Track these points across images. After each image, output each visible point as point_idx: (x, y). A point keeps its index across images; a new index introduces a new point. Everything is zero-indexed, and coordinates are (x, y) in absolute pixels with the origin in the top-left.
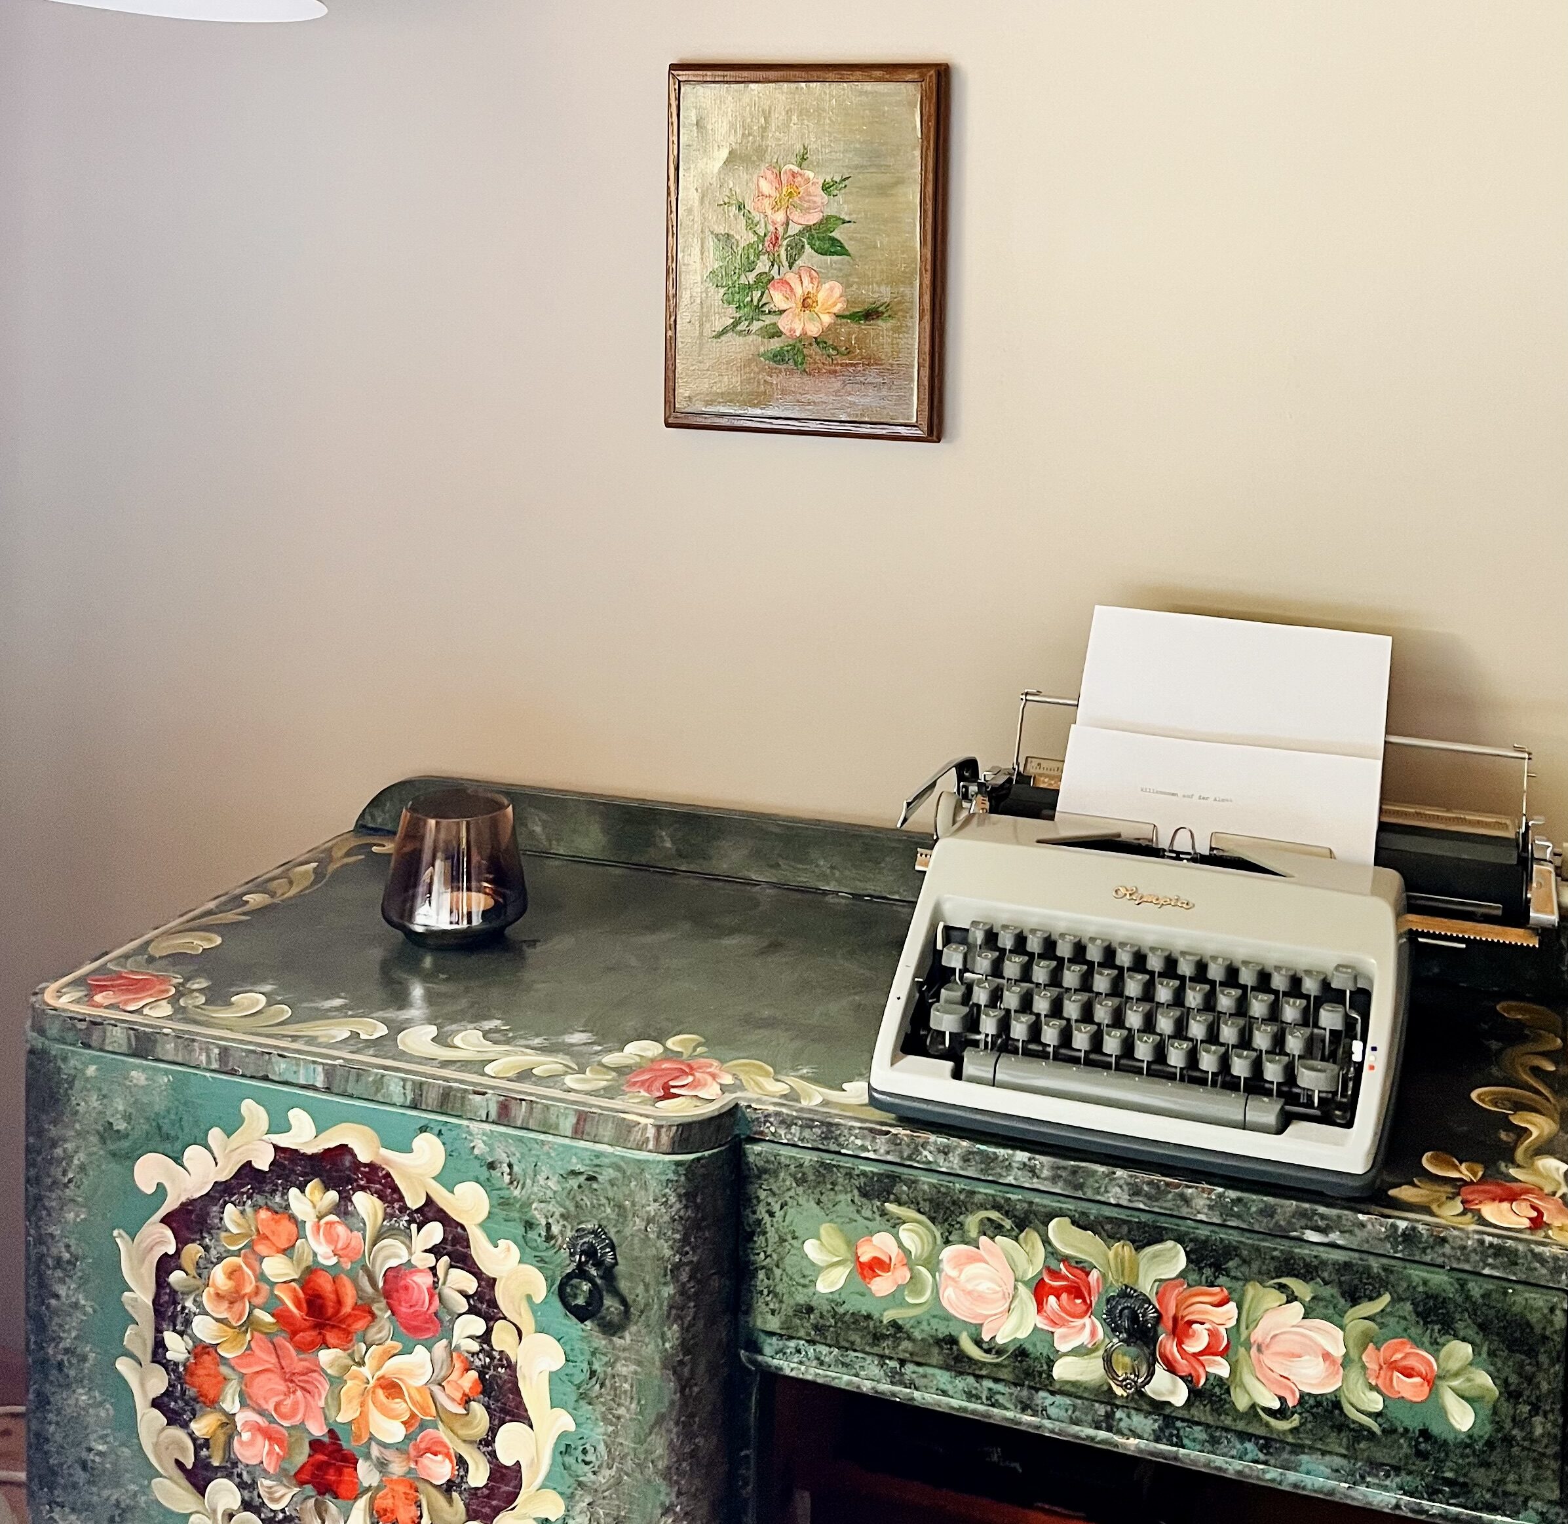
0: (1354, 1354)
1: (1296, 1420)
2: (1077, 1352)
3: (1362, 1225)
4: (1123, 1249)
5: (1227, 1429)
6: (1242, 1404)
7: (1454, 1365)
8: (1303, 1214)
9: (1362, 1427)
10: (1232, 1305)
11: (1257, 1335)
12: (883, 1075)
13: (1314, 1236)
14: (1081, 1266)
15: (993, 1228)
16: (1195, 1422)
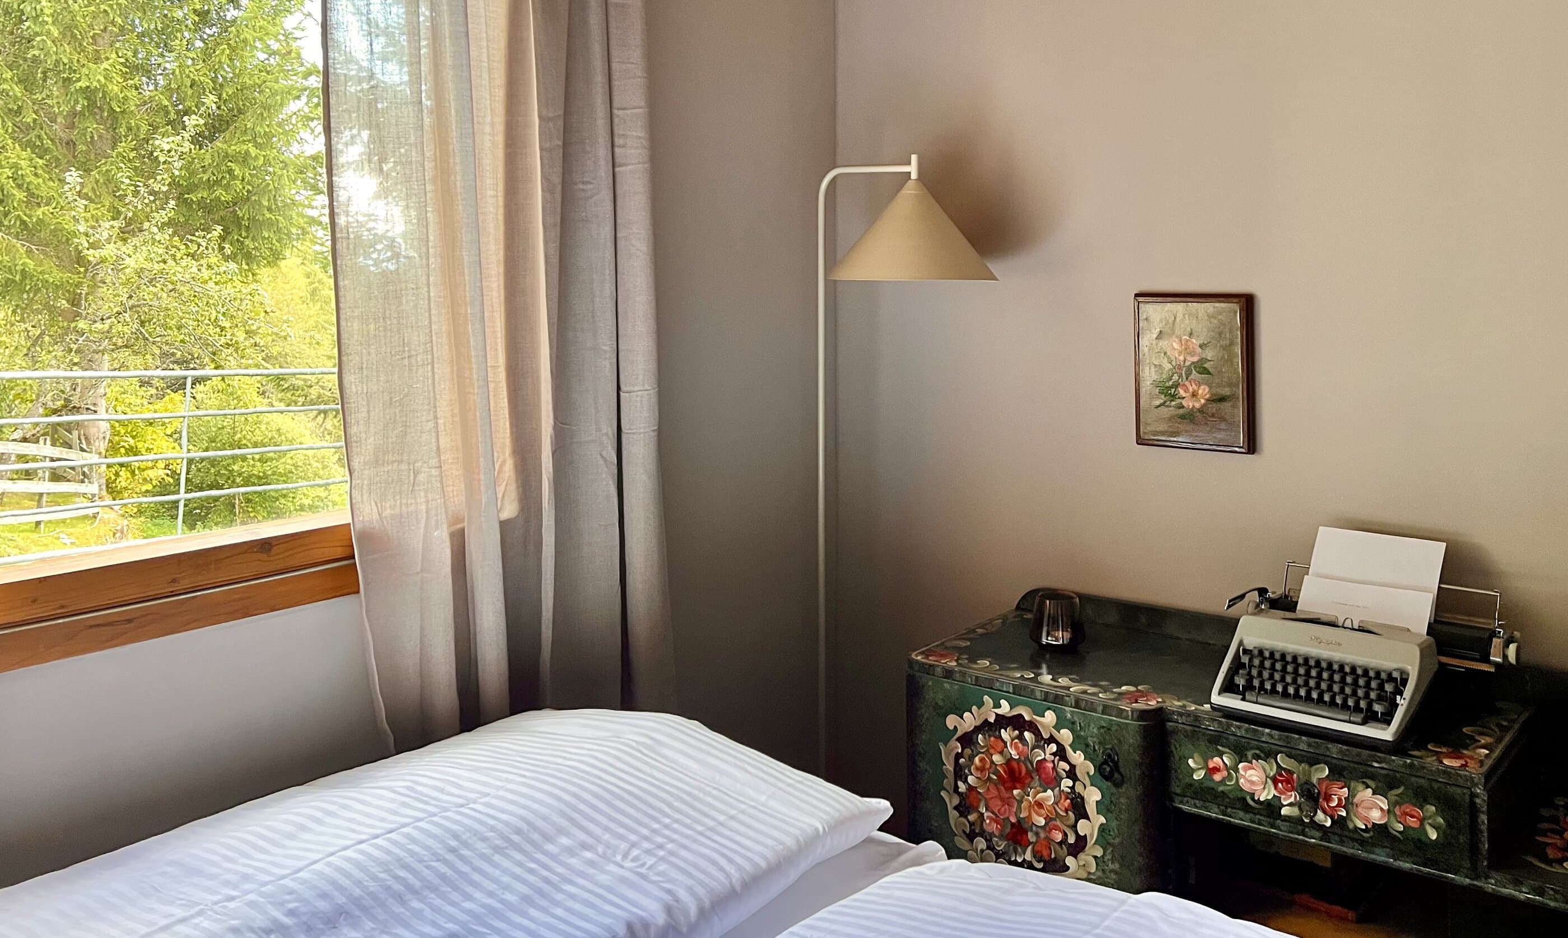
0: (1391, 808)
1: (1371, 833)
2: (1290, 805)
3: (1394, 761)
4: (1305, 766)
5: (1346, 837)
6: (1351, 826)
7: (1428, 814)
8: (1373, 756)
9: (1395, 836)
10: (1346, 789)
11: (1355, 800)
12: (1216, 698)
13: (1376, 765)
14: (1290, 772)
15: (1257, 757)
16: (1335, 834)
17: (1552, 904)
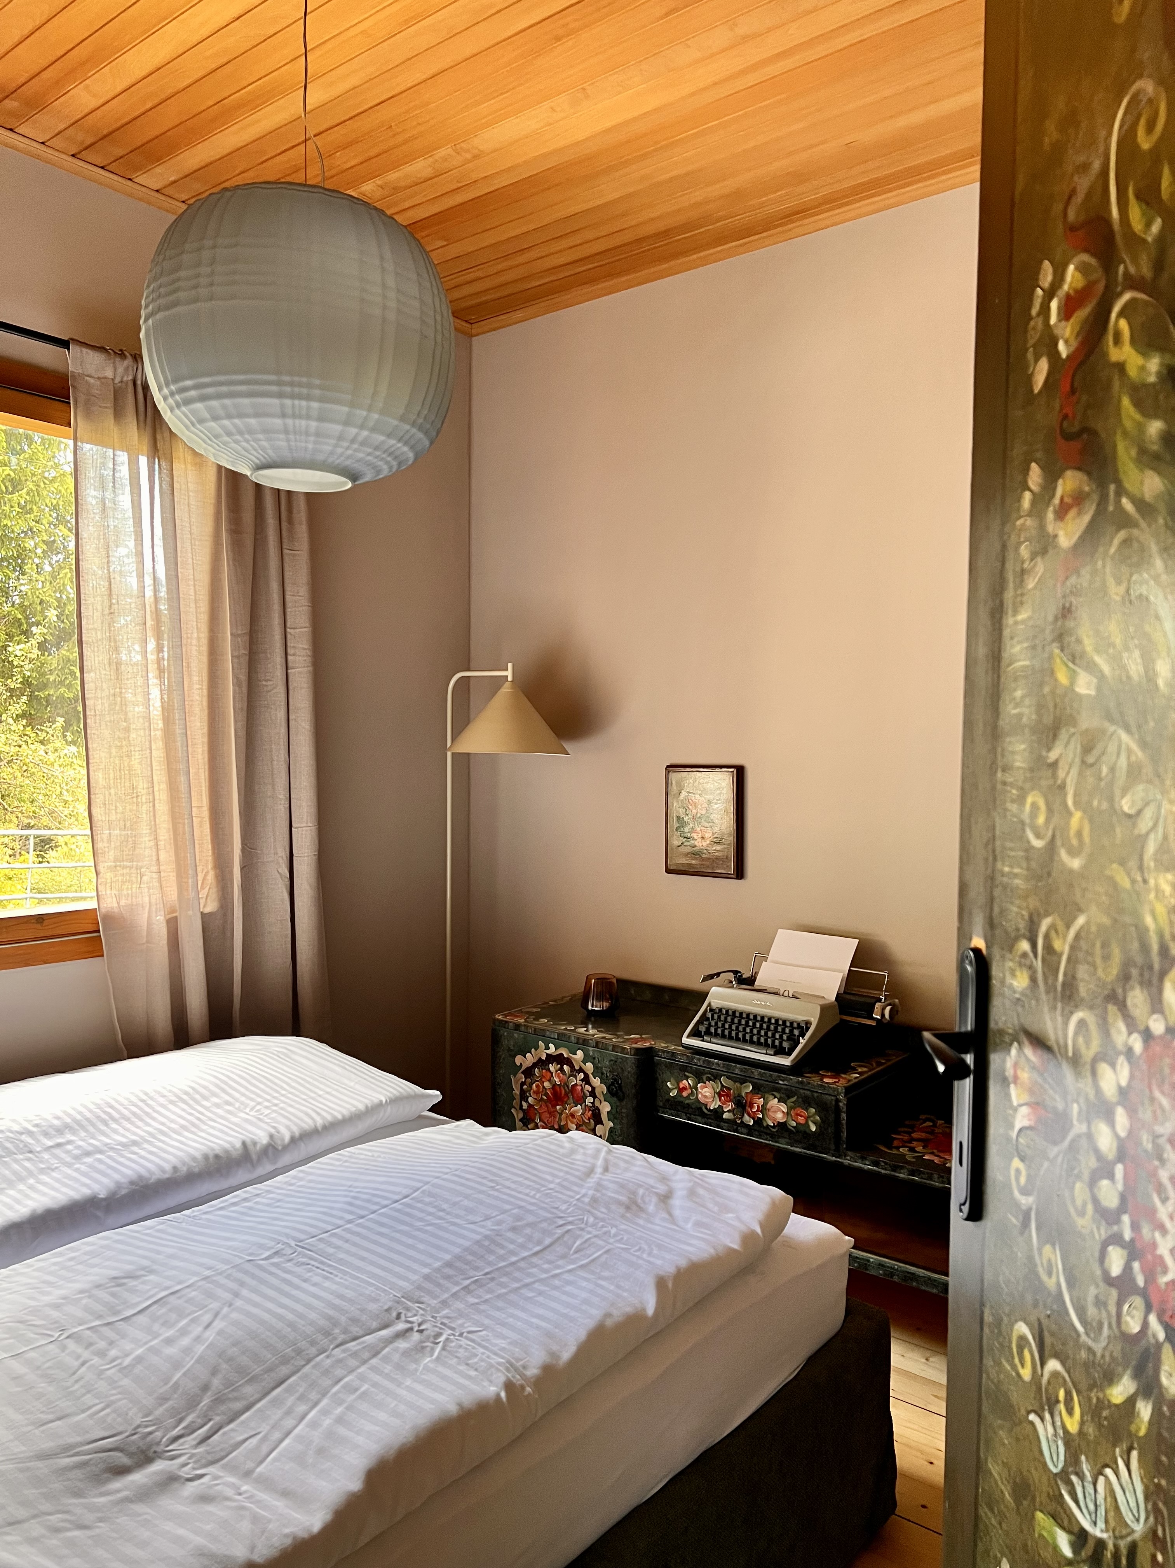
0: (789, 1111)
1: (777, 1128)
2: (728, 1111)
3: (791, 1079)
4: (738, 1084)
5: (763, 1131)
6: (765, 1124)
7: (811, 1114)
8: (778, 1076)
9: (791, 1129)
10: (762, 1099)
11: (768, 1107)
12: (685, 1040)
13: (781, 1082)
14: (729, 1089)
15: (709, 1079)
16: (755, 1130)
17: (883, 1171)
